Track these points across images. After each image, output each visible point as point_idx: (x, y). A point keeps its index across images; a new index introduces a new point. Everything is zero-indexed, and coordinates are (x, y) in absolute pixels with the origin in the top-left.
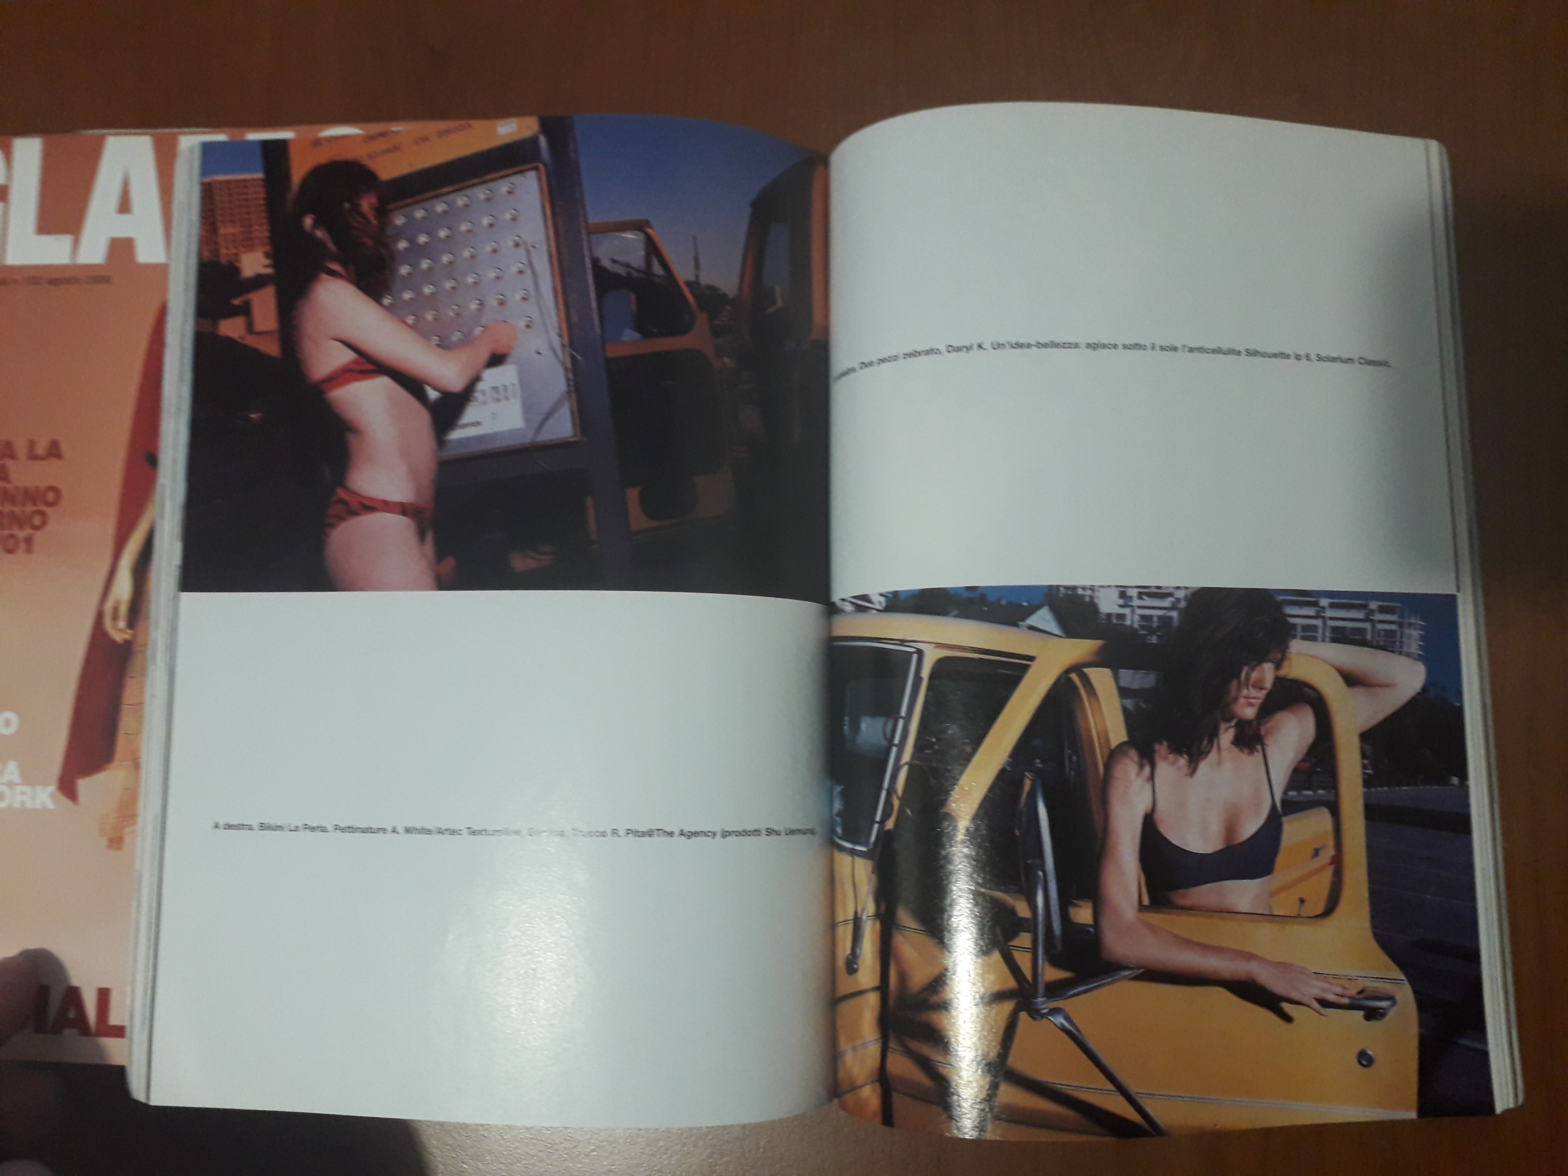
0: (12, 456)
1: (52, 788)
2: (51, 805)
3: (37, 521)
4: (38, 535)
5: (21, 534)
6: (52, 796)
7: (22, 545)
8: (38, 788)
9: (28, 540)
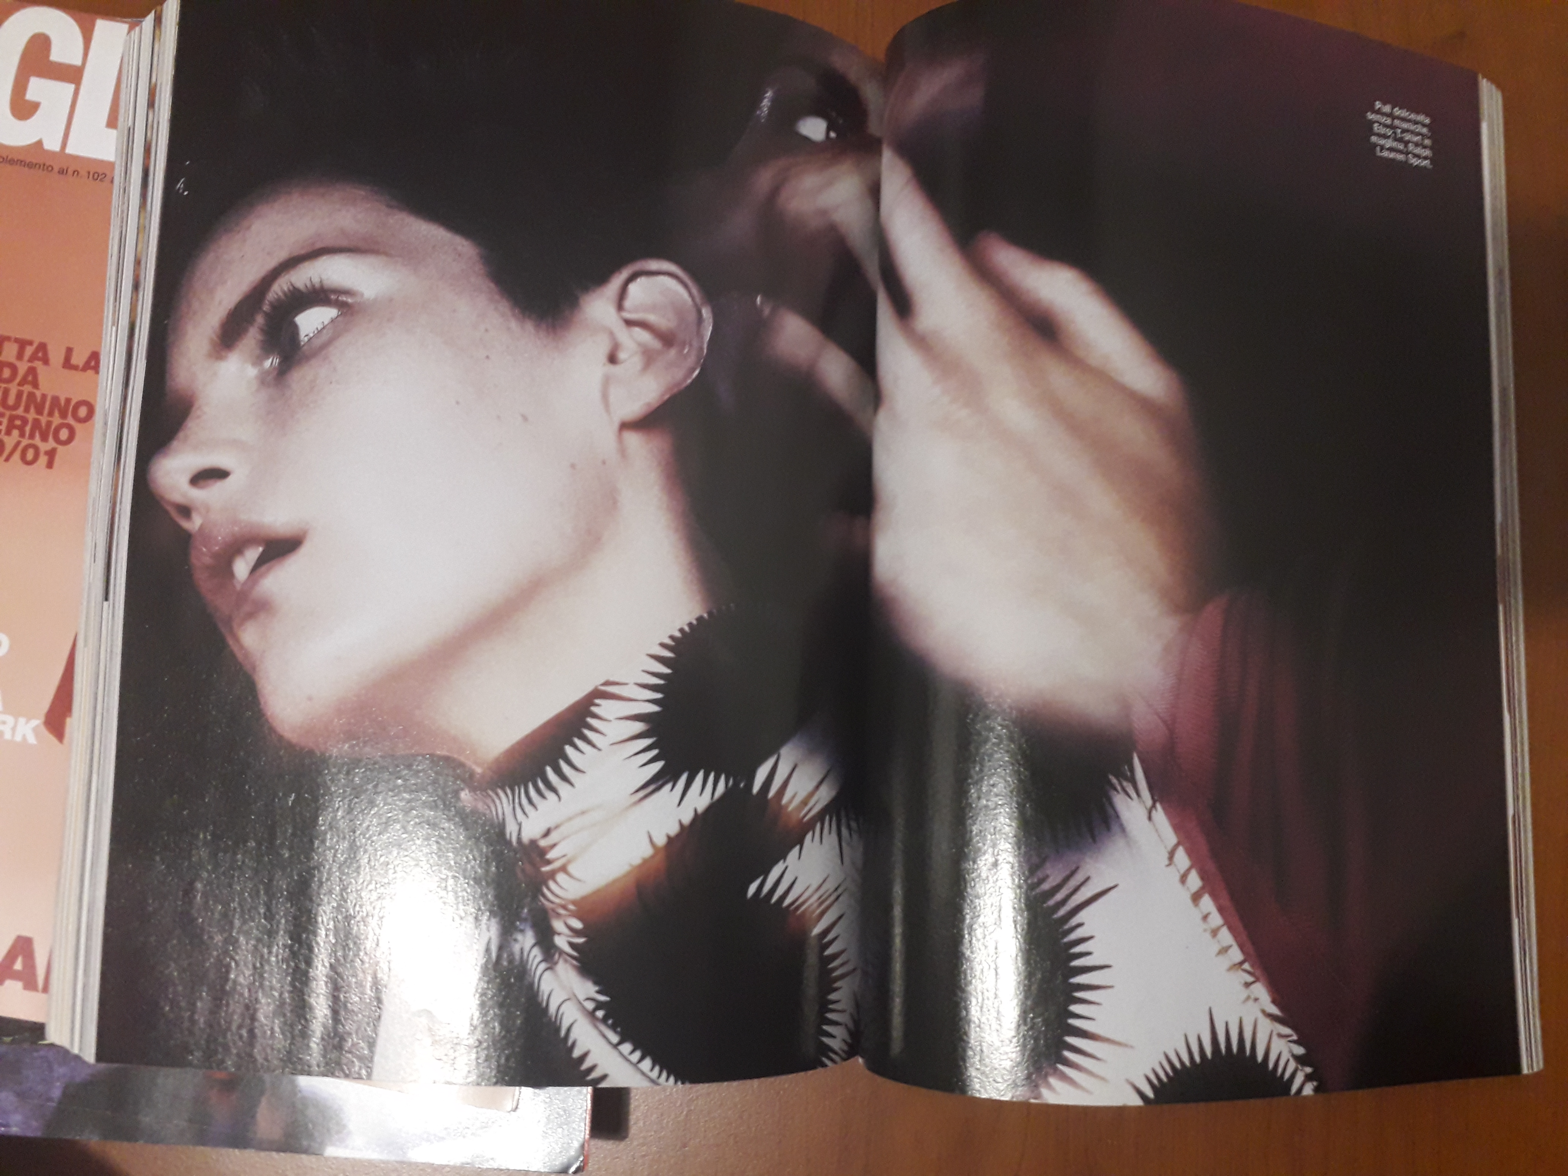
0: (46, 361)
1: (38, 722)
2: (32, 740)
3: (64, 434)
4: (60, 449)
5: (44, 447)
6: (35, 730)
7: (43, 460)
8: (22, 720)
9: (51, 454)
